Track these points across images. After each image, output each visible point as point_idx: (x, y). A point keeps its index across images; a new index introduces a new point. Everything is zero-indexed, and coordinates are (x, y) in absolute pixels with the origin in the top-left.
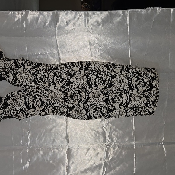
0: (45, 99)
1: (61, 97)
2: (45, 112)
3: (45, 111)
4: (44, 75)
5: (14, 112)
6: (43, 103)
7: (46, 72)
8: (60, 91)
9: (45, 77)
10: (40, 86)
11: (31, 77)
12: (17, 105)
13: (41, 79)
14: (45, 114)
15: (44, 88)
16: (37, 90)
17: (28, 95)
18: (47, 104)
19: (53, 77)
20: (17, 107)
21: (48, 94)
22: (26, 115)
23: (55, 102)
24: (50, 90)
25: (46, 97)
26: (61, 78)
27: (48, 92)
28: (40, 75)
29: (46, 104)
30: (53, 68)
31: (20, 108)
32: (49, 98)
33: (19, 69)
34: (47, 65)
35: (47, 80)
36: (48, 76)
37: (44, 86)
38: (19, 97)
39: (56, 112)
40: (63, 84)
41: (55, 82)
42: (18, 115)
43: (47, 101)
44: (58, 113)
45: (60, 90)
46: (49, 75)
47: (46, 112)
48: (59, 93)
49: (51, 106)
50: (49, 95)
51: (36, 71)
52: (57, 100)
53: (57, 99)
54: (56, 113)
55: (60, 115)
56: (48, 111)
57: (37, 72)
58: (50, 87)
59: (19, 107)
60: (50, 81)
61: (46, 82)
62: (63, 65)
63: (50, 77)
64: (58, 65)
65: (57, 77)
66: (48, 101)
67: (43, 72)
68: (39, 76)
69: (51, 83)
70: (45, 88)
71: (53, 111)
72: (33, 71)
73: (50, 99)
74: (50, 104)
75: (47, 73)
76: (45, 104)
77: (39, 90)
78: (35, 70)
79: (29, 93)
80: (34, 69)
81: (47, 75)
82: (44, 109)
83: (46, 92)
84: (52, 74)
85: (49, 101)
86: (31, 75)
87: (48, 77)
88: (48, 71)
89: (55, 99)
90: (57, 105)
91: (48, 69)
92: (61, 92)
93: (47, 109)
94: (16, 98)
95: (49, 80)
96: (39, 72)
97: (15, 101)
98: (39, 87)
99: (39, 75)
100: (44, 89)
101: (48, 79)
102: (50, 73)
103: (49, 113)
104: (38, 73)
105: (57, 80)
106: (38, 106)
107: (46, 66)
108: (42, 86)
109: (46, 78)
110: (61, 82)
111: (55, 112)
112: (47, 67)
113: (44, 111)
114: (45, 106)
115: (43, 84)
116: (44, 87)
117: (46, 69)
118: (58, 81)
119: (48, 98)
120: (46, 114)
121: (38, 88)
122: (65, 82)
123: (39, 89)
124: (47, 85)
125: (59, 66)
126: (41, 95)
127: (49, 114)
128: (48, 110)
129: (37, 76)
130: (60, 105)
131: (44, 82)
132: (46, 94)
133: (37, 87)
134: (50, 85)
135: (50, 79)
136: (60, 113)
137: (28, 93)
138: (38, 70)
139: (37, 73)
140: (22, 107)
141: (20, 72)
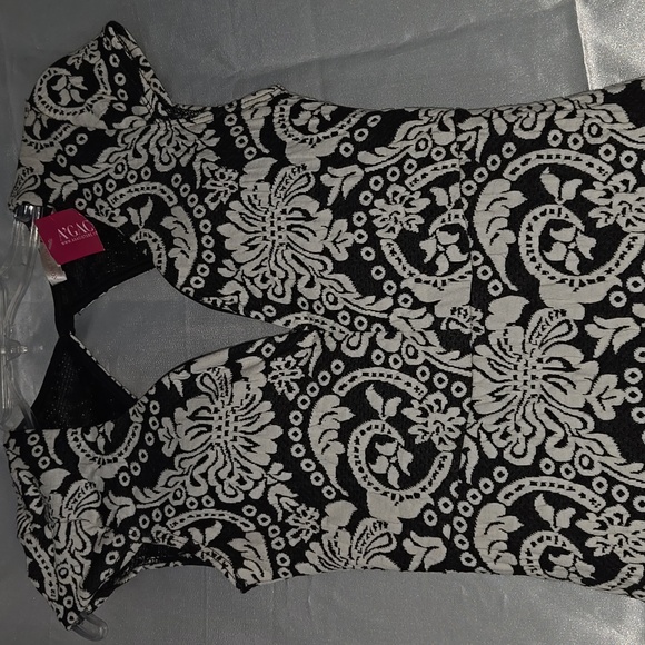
0: (439, 424)
1: (587, 408)
2: (437, 541)
3: (447, 531)
4: (432, 212)
5: (210, 523)
6: (424, 455)
7: (445, 181)
8: (575, 356)
9: (437, 223)
10: (396, 305)
11: (327, 234)
12: (220, 463)
13: (410, 243)
14: (440, 554)
15: (435, 326)
16: (373, 345)
17: (302, 383)
18: (457, 472)
19: (515, 220)
20: (221, 481)
21: (468, 382)
22: (288, 550)
23: (532, 452)
24: (484, 339)
25: (454, 402)
26: (591, 229)
27: (467, 361)
28: (400, 208)
29: (448, 464)
30: (509, 136)
31: (246, 493)
32: (478, 417)
33: (242, 173)
34: (461, 115)
35: (456, 255)
36: (469, 215)
37: (430, 307)
38: (236, 402)
39: (541, 547)
40: (613, 280)
41: (530, 267)
42: (237, 544)
43: (459, 441)
44: (565, 560)
45: (585, 343)
46: (473, 200)
47: (449, 543)
48: (568, 367)
49: (498, 487)
50: (482, 388)
51: (367, 177)
52: (549, 433)
53: (552, 425)
54: (546, 565)
55: (587, 582)
56: (470, 534)
57: (376, 183)
58: (486, 313)
59: (233, 481)
60: (488, 261)
61: (454, 267)
62: (609, 98)
63: (480, 219)
64: (559, 108)
65: (543, 220)
66: (468, 443)
67: (423, 182)
68: (393, 216)
69: (496, 276)
70: (438, 321)
71: (514, 544)
72: (341, 182)
73: (488, 423)
74: (485, 467)
75: (455, 190)
76: (439, 473)
77: (392, 345)
78: (362, 166)
79: (317, 369)
80: (353, 160)
81: (458, 205)
82: (436, 508)
83: (452, 360)
84: (500, 196)
85: (477, 441)
86: (327, 214)
87: (464, 224)
88: (469, 169)
89: (527, 430)
90: (547, 482)
91: (471, 154)
92: (588, 358)
93: (456, 512)
94: (218, 404)
95: (478, 247)
96: (387, 184)
97: (209, 428)
98: (389, 311)
99: (390, 209)
100: (432, 336)
101: (463, 246)
102: (481, 187)
103: (473, 550)
104: (380, 195)
105: (546, 243)
106: (383, 478)
107: (450, 124)
108: (417, 304)
109: (445, 238)
110: (585, 267)
111: (534, 546)
112: (459, 132)
113: (436, 532)
114: (443, 491)
115: (424, 293)
116: (429, 321)
117: (449, 156)
118: (557, 253)
119: (464, 414)
120: (452, 562)
121: (385, 322)
122: (625, 264)
123: (391, 333)
124: (458, 293)
125: (572, 115)
126: (410, 391)
127: (481, 563)
128: (471, 522)
129: (371, 218)
130: (580, 488)
131: (431, 268)
132: (453, 377)
133: (371, 320)
134: (480, 297)
135: (484, 240)
136: (587, 570)
137: (305, 369)
138: (382, 172)
139: (377, 195)
140: (256, 483)
141: (244, 195)
